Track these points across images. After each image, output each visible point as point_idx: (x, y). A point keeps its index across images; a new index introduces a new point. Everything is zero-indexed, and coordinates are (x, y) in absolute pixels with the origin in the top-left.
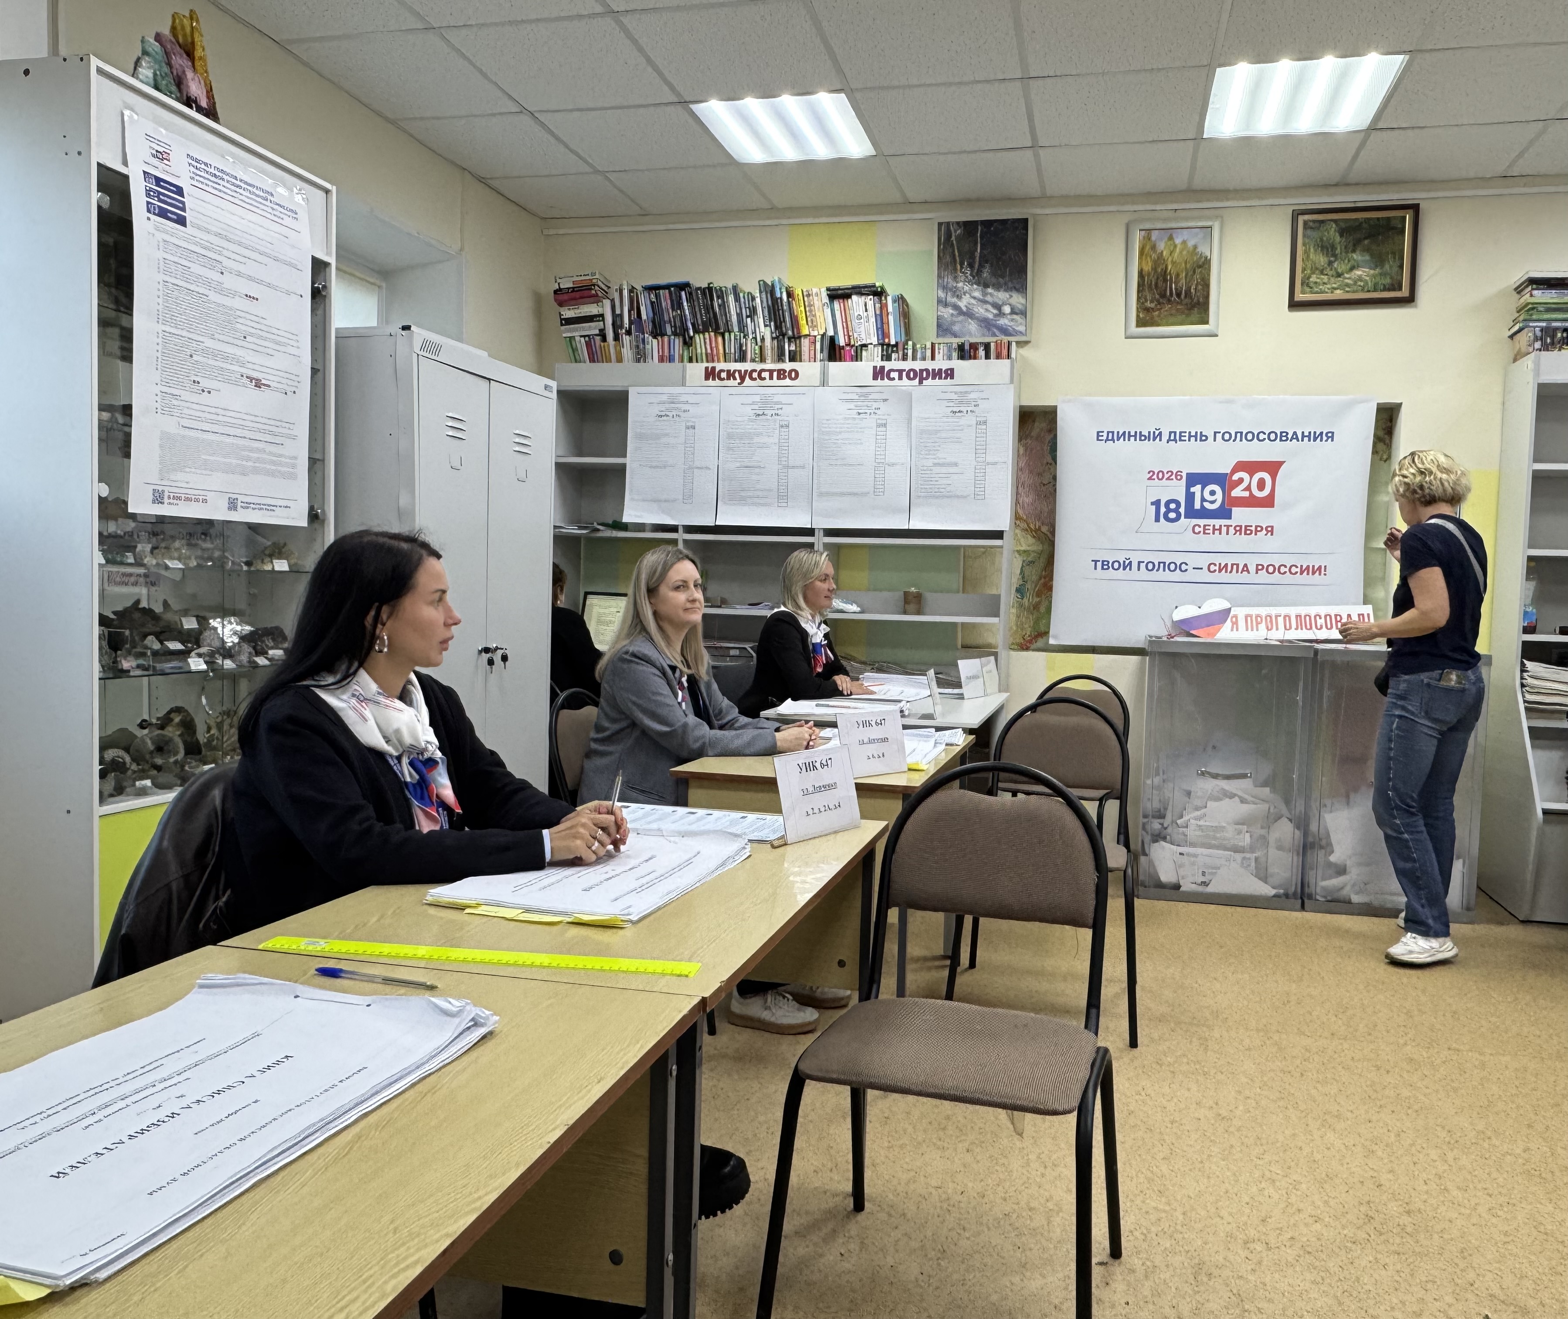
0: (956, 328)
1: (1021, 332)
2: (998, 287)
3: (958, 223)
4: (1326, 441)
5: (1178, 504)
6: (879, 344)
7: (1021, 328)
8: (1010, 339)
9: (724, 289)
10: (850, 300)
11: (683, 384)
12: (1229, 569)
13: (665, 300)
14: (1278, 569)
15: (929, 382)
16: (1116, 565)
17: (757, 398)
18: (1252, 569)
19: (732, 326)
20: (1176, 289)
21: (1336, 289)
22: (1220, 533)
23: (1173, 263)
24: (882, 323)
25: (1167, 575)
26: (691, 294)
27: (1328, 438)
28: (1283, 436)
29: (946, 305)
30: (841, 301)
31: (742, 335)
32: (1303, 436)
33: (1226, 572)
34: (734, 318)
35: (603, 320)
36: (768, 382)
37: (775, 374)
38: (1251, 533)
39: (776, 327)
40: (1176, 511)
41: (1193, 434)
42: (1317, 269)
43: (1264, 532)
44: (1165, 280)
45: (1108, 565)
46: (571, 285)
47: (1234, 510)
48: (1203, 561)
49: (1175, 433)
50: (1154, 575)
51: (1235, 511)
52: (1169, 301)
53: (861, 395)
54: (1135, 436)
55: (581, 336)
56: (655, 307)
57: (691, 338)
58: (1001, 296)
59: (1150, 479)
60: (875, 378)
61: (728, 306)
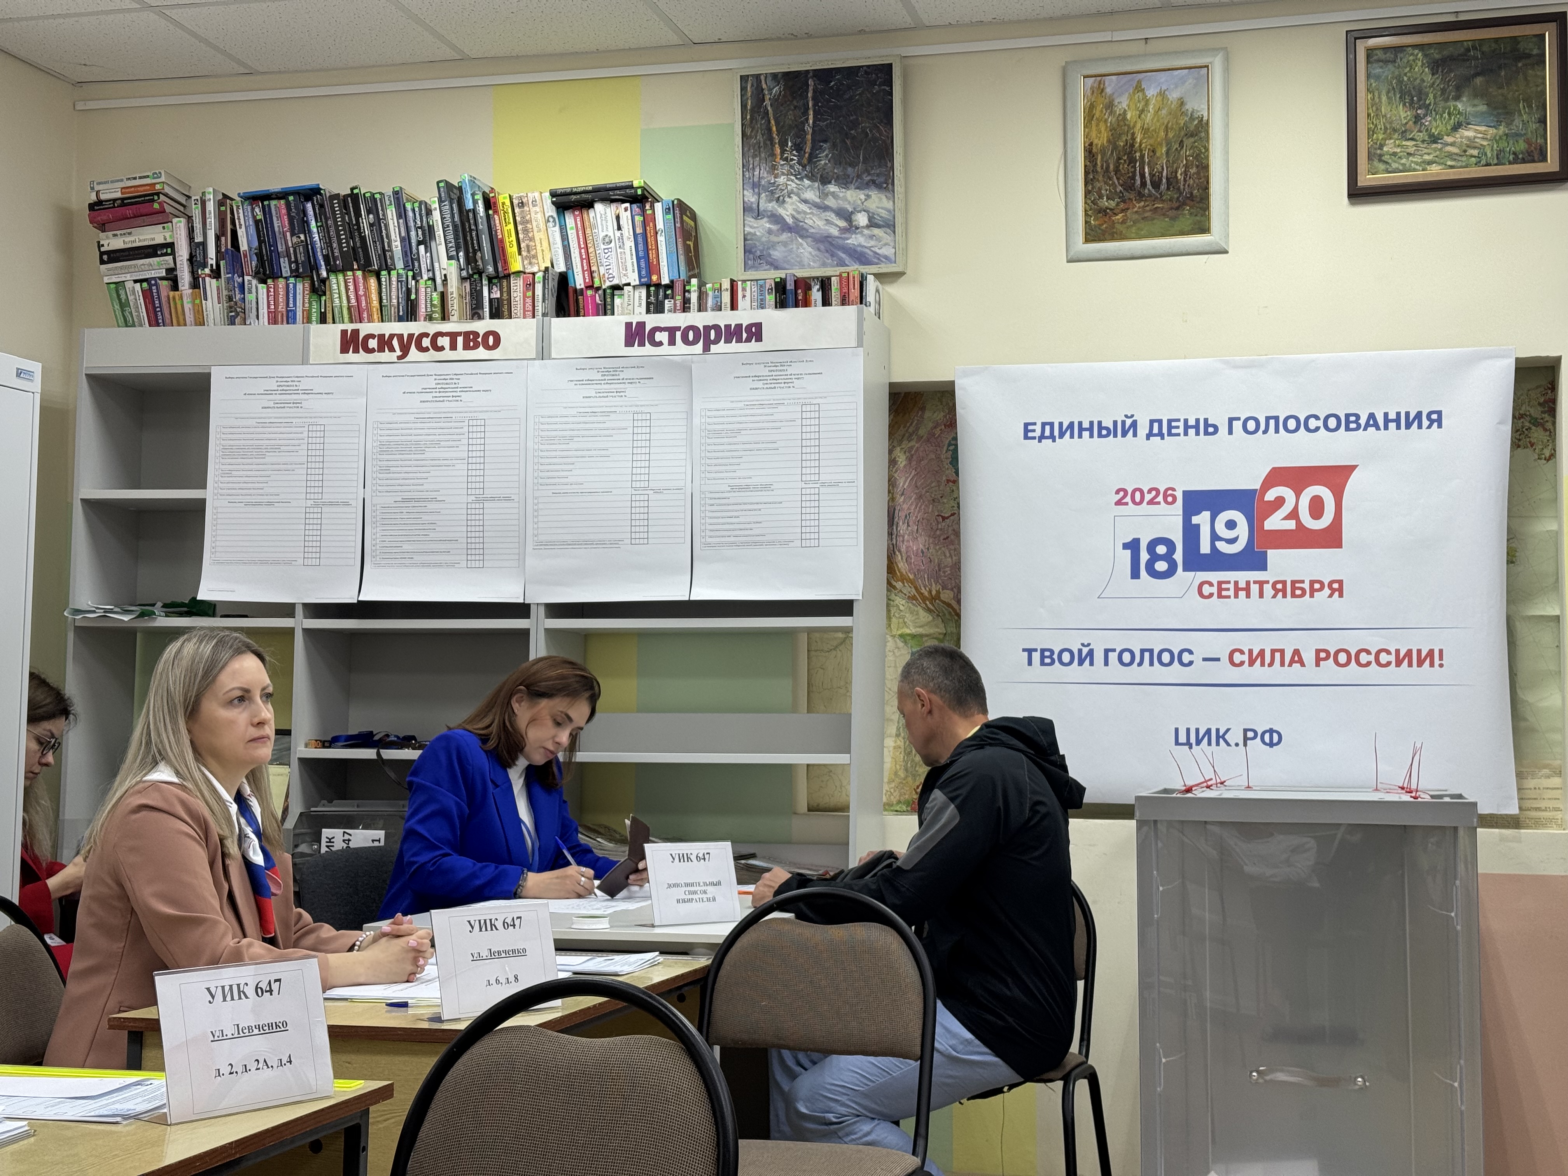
0: (777, 254)
1: (886, 257)
2: (844, 182)
3: (775, 76)
4: (1429, 427)
5: (1170, 545)
6: (641, 285)
7: (888, 251)
8: (864, 269)
9: (377, 196)
10: (591, 212)
11: (305, 361)
12: (1268, 659)
13: (279, 217)
14: (1354, 658)
15: (721, 347)
16: (1066, 657)
17: (431, 383)
18: (1309, 657)
19: (392, 258)
20: (1152, 175)
21: (1430, 163)
22: (1248, 596)
23: (1145, 131)
24: (647, 250)
25: (1158, 673)
26: (322, 206)
27: (1432, 422)
28: (1350, 422)
29: (758, 214)
30: (577, 213)
31: (410, 274)
32: (1387, 421)
33: (1263, 664)
34: (397, 246)
35: (173, 253)
36: (448, 354)
37: (460, 340)
38: (1303, 595)
39: (469, 261)
40: (1168, 557)
41: (1192, 422)
42: (1395, 130)
43: (1327, 591)
44: (1132, 161)
45: (1051, 657)
46: (118, 195)
47: (1271, 553)
48: (1221, 644)
49: (1160, 422)
50: (1135, 673)
51: (1273, 555)
52: (1140, 196)
53: (606, 371)
54: (1091, 429)
55: (136, 281)
56: (263, 228)
57: (323, 281)
58: (851, 196)
59: (1119, 503)
60: (629, 343)
61: (387, 226)
